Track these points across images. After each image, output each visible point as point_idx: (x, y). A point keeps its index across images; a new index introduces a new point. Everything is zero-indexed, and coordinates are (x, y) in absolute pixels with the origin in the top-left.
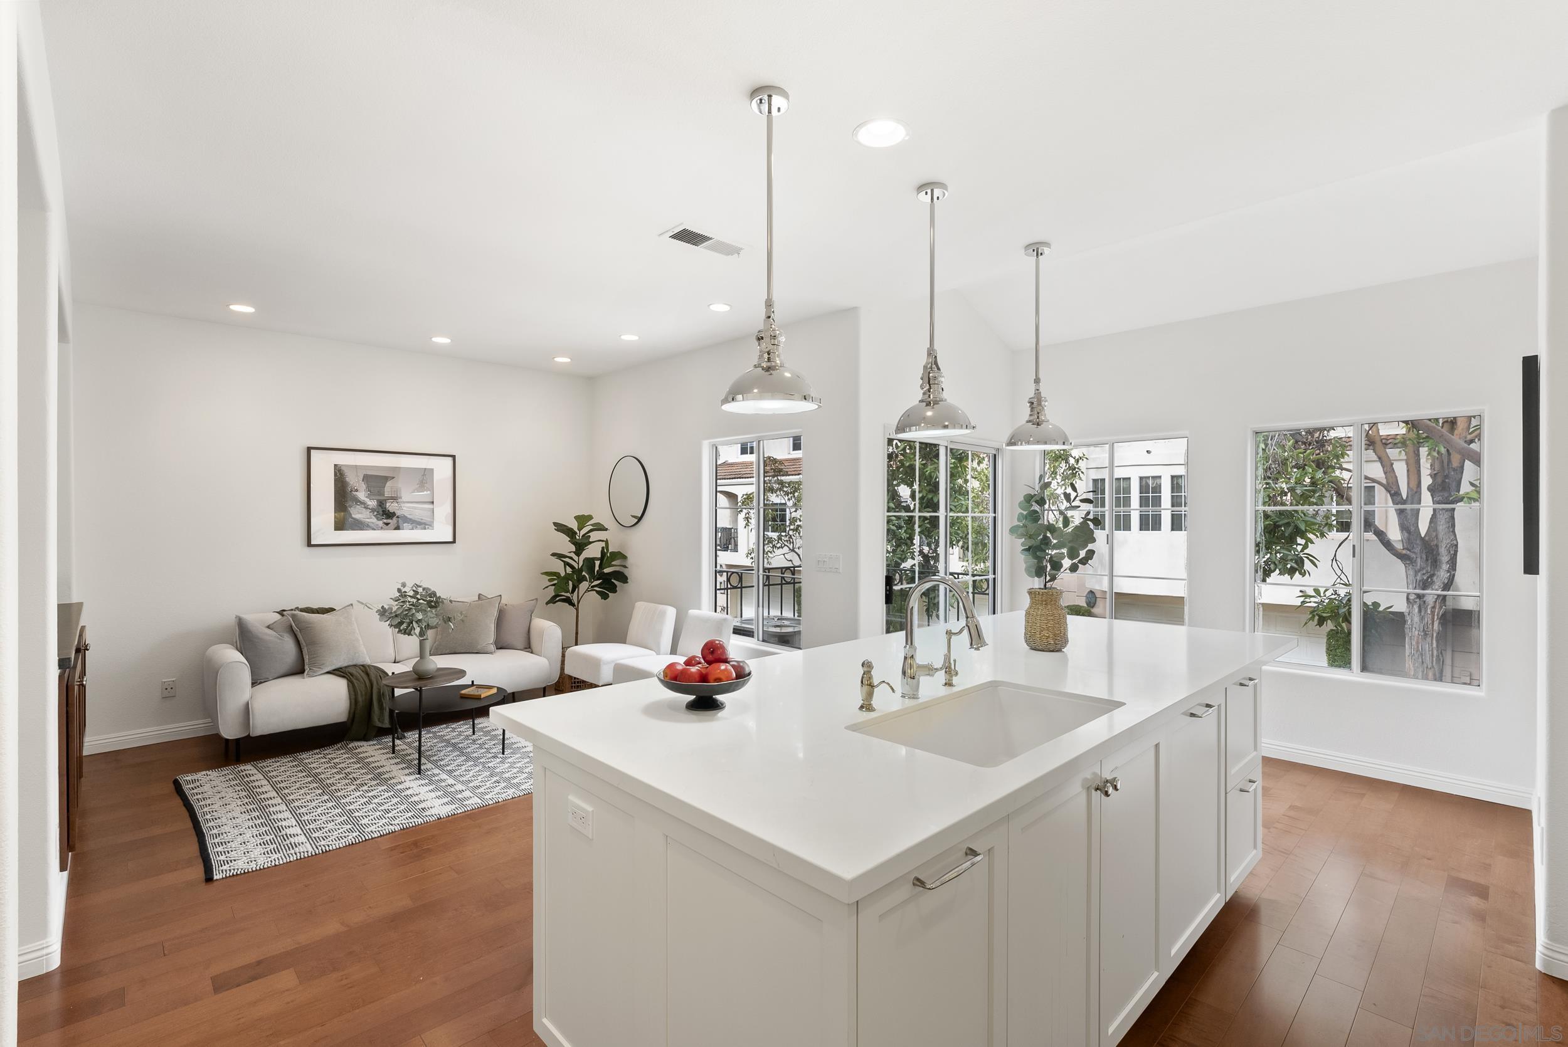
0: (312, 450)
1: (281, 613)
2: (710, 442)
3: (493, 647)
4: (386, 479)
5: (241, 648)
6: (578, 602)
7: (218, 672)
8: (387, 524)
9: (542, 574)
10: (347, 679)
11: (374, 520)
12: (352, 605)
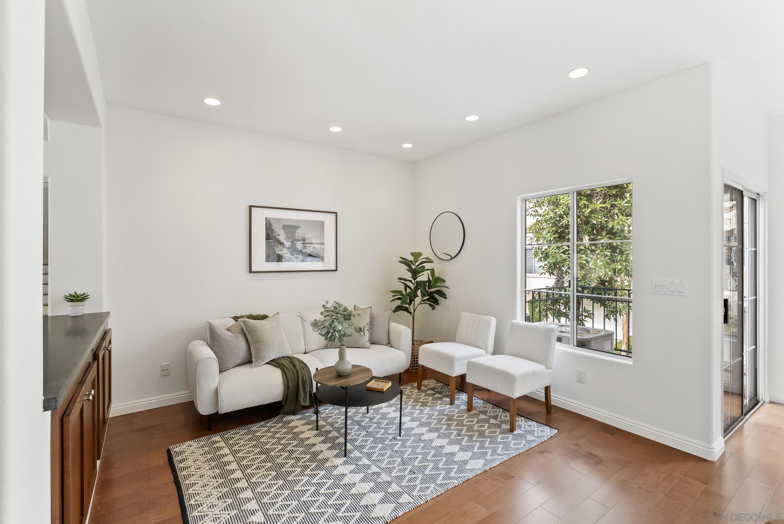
0: (252, 208)
1: (236, 318)
2: (521, 197)
3: (368, 344)
4: (297, 227)
5: (211, 345)
6: (414, 311)
7: (197, 366)
8: (297, 258)
9: (390, 292)
10: (281, 369)
11: (289, 255)
12: (278, 313)
